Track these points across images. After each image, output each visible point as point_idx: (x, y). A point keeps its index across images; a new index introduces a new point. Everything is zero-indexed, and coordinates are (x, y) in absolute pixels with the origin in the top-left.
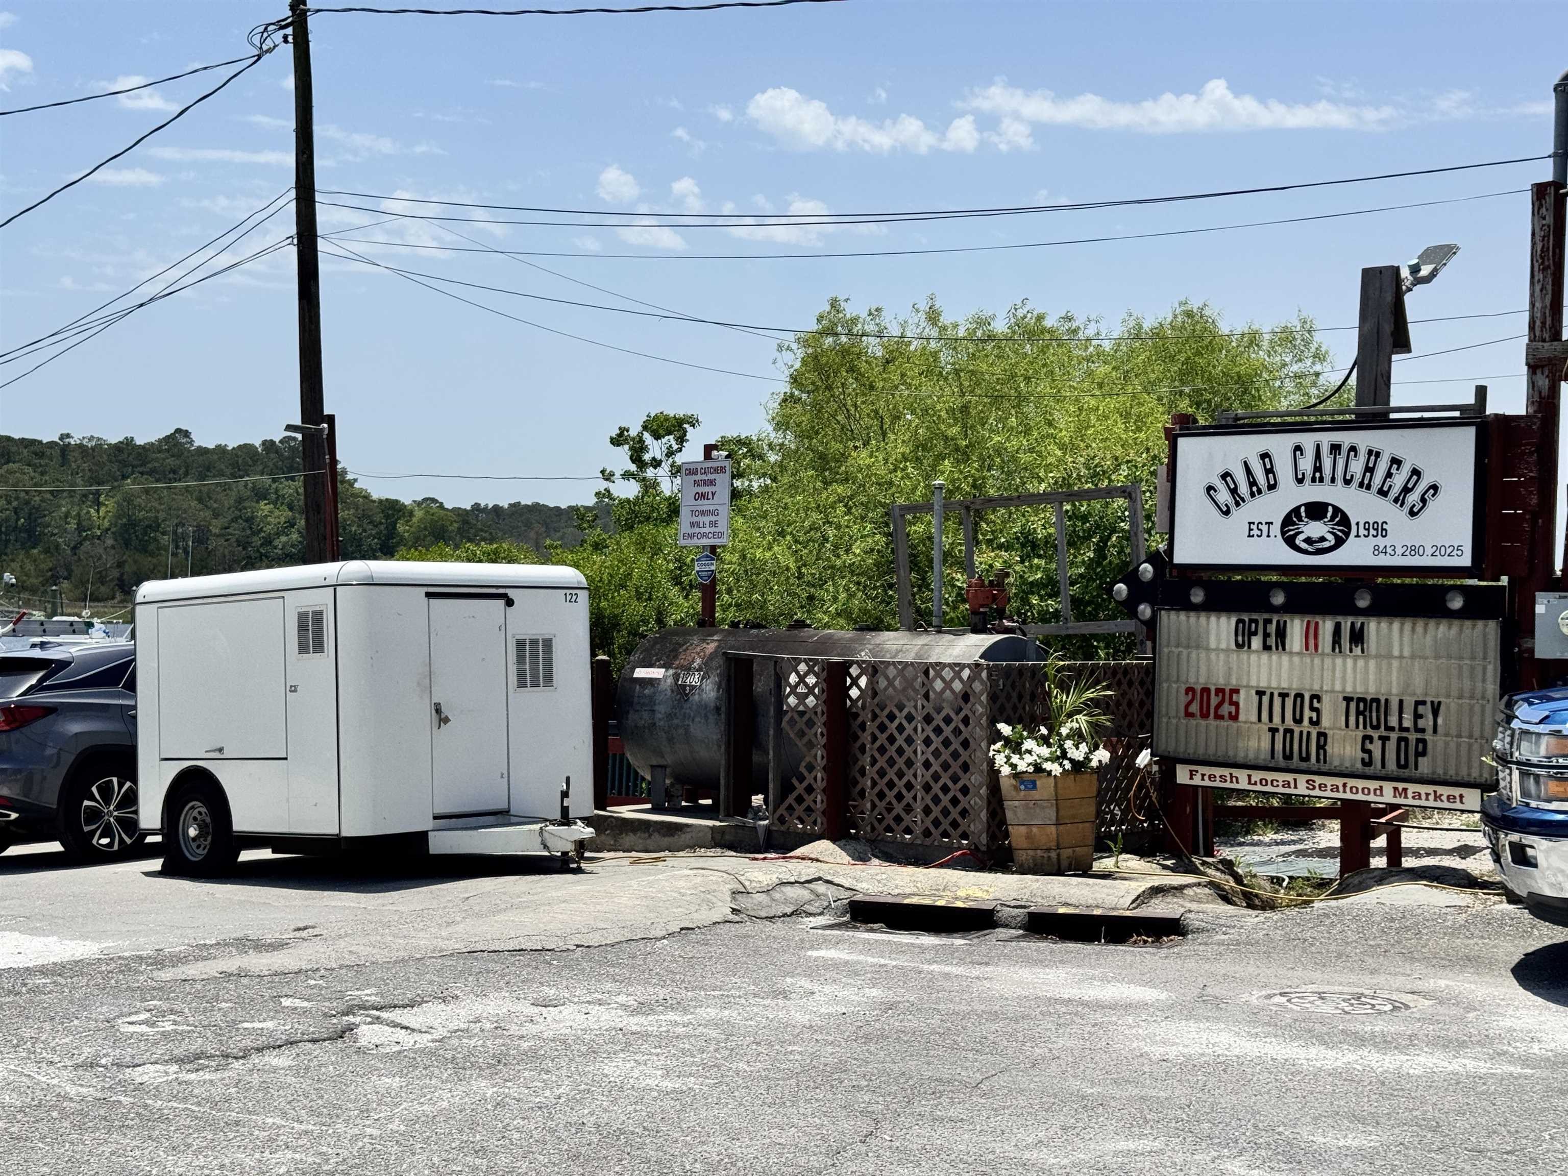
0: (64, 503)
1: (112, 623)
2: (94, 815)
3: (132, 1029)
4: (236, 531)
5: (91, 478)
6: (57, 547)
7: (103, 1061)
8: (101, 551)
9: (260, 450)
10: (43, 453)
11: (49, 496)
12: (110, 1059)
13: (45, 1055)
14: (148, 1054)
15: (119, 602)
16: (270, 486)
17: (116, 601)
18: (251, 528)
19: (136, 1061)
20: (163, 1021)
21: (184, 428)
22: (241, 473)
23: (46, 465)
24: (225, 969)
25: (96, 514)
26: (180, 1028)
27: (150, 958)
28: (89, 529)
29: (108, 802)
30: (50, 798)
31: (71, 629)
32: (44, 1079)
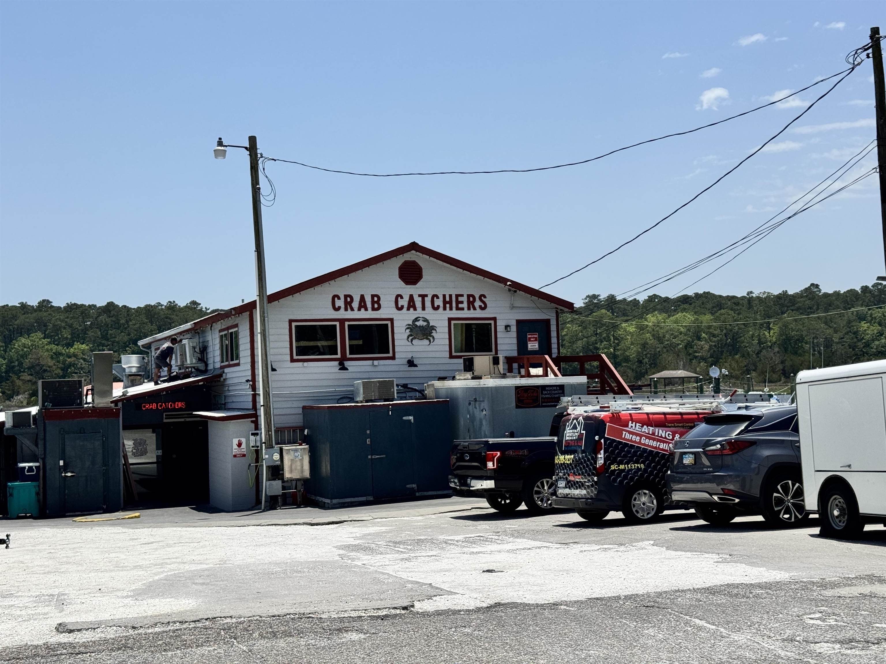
0: (751, 329)
1: (780, 394)
2: (780, 502)
3: (812, 622)
4: (848, 339)
5: (764, 314)
6: (748, 354)
7: (798, 639)
8: (772, 355)
9: (859, 291)
10: (739, 303)
11: (743, 326)
12: (802, 638)
13: (765, 632)
14: (822, 637)
15: (783, 383)
16: (867, 312)
17: (781, 382)
18: (857, 338)
19: (816, 640)
20: (829, 619)
21: (815, 283)
22: (849, 306)
23: (741, 309)
24: (862, 592)
25: (768, 334)
26: (840, 624)
27: (818, 583)
28: (765, 343)
29: (787, 495)
30: (756, 492)
31: (761, 398)
32: (766, 646)
